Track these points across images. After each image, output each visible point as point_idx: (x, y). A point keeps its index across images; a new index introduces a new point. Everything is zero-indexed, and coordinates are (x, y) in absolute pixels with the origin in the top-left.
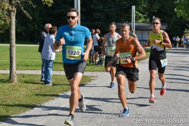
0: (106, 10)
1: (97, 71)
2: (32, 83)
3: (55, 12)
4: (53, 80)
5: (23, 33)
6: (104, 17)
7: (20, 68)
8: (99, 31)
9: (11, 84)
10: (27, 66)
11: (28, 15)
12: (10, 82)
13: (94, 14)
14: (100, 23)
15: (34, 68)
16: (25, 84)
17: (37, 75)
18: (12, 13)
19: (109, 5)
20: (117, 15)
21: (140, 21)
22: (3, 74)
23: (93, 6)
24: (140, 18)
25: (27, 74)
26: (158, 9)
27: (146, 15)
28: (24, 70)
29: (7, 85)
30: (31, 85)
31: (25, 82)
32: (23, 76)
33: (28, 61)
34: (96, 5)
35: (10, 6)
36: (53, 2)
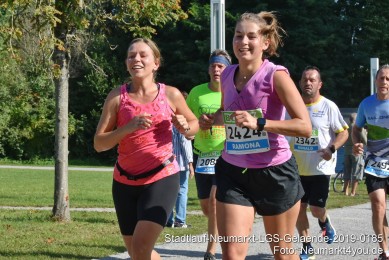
7: (76, 203)
9: (56, 223)
11: (98, 68)
12: (54, 221)
25: (93, 212)
28: (86, 207)
31: (92, 221)
32: (84, 214)
33: (93, 194)
35: (61, 42)
36: (154, 31)
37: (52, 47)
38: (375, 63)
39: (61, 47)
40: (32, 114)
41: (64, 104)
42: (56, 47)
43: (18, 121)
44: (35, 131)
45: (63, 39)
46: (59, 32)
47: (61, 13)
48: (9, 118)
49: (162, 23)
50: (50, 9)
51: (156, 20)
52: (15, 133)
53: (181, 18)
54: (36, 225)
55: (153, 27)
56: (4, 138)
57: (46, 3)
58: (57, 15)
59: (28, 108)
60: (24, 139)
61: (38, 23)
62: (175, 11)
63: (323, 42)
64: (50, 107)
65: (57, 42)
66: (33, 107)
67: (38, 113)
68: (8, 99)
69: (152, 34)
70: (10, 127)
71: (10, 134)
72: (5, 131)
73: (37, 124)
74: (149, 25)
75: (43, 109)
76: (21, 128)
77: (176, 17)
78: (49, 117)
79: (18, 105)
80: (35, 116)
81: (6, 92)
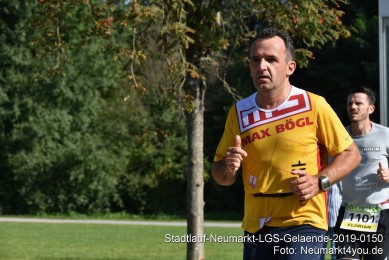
35: (195, 67)
36: (310, 54)
37: (184, 73)
39: (194, 74)
40: (157, 156)
41: (199, 144)
42: (188, 74)
43: (139, 165)
44: (160, 177)
45: (197, 63)
46: (192, 54)
47: (193, 31)
48: (127, 162)
49: (320, 44)
50: (181, 26)
51: (313, 39)
52: (135, 180)
53: (342, 37)
55: (310, 49)
56: (121, 187)
57: (175, 19)
58: (189, 34)
59: (151, 150)
60: (146, 187)
61: (166, 43)
62: (334, 28)
64: (178, 148)
65: (190, 67)
66: (158, 147)
67: (163, 156)
68: (126, 139)
69: (308, 58)
70: (129, 172)
71: (128, 181)
72: (122, 178)
73: (162, 169)
74: (305, 47)
75: (169, 151)
76: (143, 174)
77: (336, 35)
78: (177, 161)
79: (139, 145)
80: (160, 159)
81: (124, 129)
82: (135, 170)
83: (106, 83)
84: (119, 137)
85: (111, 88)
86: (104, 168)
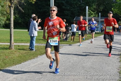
0: (71, 10)
1: (63, 44)
2: (23, 50)
3: (42, 10)
4: (36, 48)
5: (22, 23)
6: (70, 14)
7: (18, 42)
8: (65, 20)
9: (10, 50)
10: (22, 41)
11: (21, 9)
13: (65, 12)
14: (68, 17)
15: (26, 42)
16: (18, 50)
17: (27, 46)
18: (12, 8)
19: (74, 7)
20: (78, 12)
21: (92, 16)
22: (7, 45)
23: (64, 7)
24: (92, 14)
25: (21, 45)
26: (102, 9)
27: (95, 13)
28: (20, 43)
29: (8, 51)
30: (22, 50)
31: (19, 49)
32: (19, 46)
34: (65, 6)
38: (87, 7)
41: (12, 19)
48: (6, 19)
54: (5, 51)
63: (75, 2)
65: (9, 3)
72: (5, 21)
81: (5, 13)
82: (8, 20)
83: (2, 4)
84: (4, 14)
85: (3, 5)
86: (2, 20)
